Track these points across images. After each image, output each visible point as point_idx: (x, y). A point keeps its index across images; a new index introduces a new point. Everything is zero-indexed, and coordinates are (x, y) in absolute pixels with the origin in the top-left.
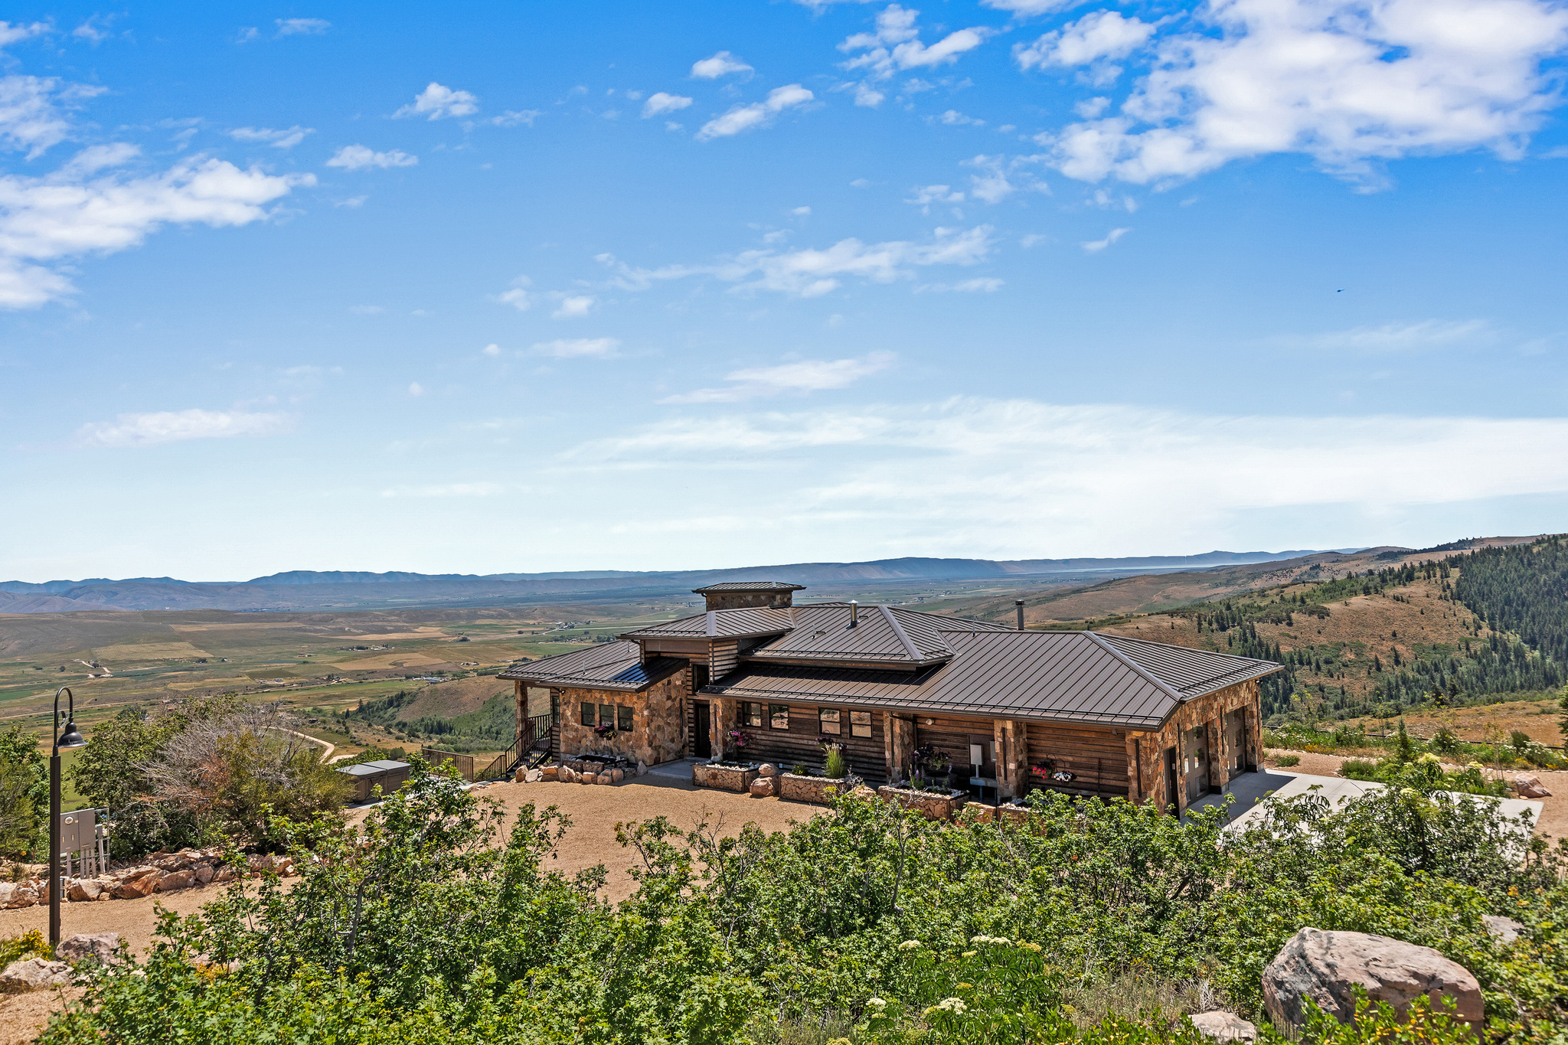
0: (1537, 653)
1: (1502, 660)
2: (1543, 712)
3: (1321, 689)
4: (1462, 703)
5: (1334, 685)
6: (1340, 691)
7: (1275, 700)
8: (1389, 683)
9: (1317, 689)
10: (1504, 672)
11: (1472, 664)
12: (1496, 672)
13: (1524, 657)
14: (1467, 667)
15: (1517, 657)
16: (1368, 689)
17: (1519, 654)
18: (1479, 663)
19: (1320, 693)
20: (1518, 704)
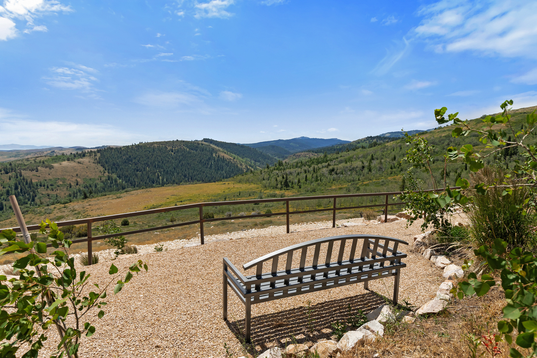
0: (121, 180)
1: (111, 183)
2: (117, 198)
3: (48, 195)
4: (93, 196)
5: (54, 194)
6: (56, 196)
7: (29, 200)
8: (74, 192)
9: (47, 195)
10: (111, 187)
11: (102, 184)
12: (109, 187)
13: (117, 182)
14: (100, 185)
15: (115, 182)
16: (66, 194)
17: (116, 181)
18: (104, 184)
19: (48, 197)
20: (111, 196)
